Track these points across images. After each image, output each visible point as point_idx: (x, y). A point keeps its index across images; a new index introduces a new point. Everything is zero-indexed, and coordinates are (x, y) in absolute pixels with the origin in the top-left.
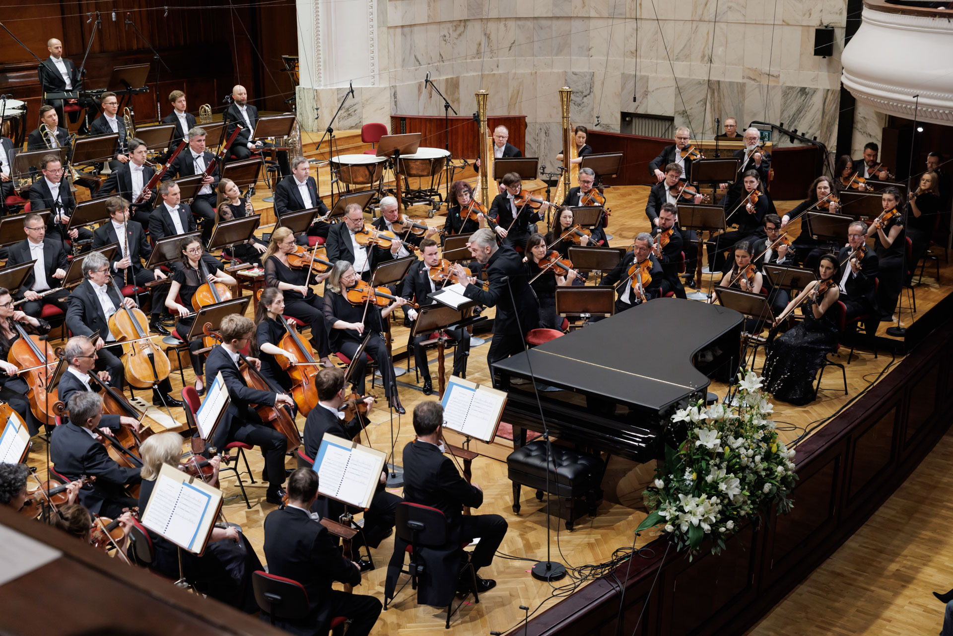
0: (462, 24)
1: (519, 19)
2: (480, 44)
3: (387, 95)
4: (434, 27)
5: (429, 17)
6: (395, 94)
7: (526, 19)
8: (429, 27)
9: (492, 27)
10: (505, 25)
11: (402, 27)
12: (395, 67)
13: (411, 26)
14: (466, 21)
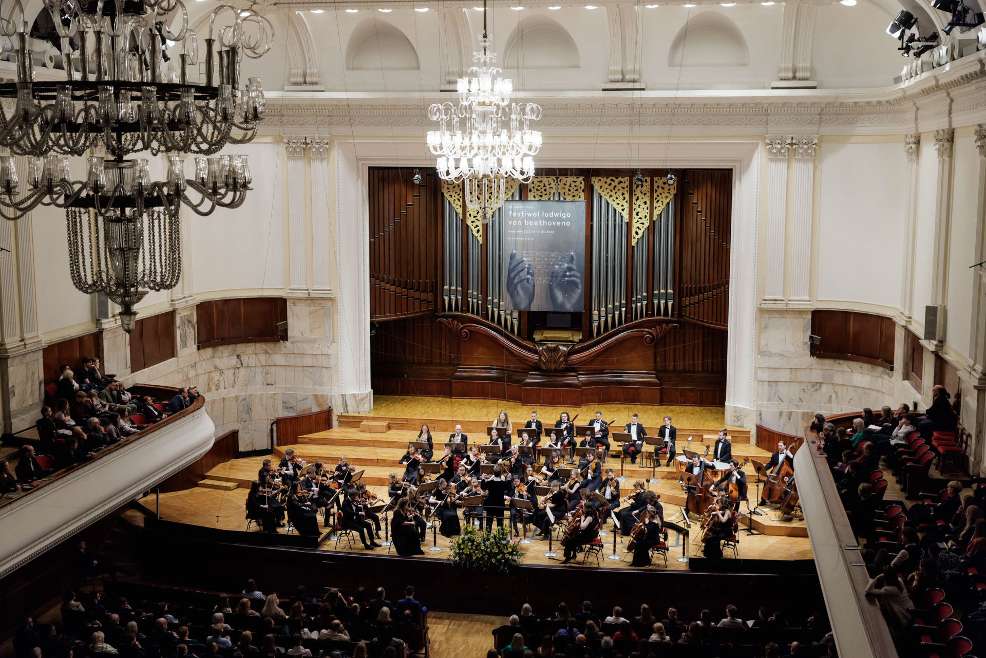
0: (819, 384)
1: (855, 386)
2: (831, 397)
3: (755, 413)
4: (794, 384)
5: (790, 378)
6: (760, 415)
7: (858, 387)
8: (791, 383)
9: (839, 389)
10: (847, 389)
11: (769, 381)
12: (762, 401)
13: (776, 382)
14: (821, 383)
